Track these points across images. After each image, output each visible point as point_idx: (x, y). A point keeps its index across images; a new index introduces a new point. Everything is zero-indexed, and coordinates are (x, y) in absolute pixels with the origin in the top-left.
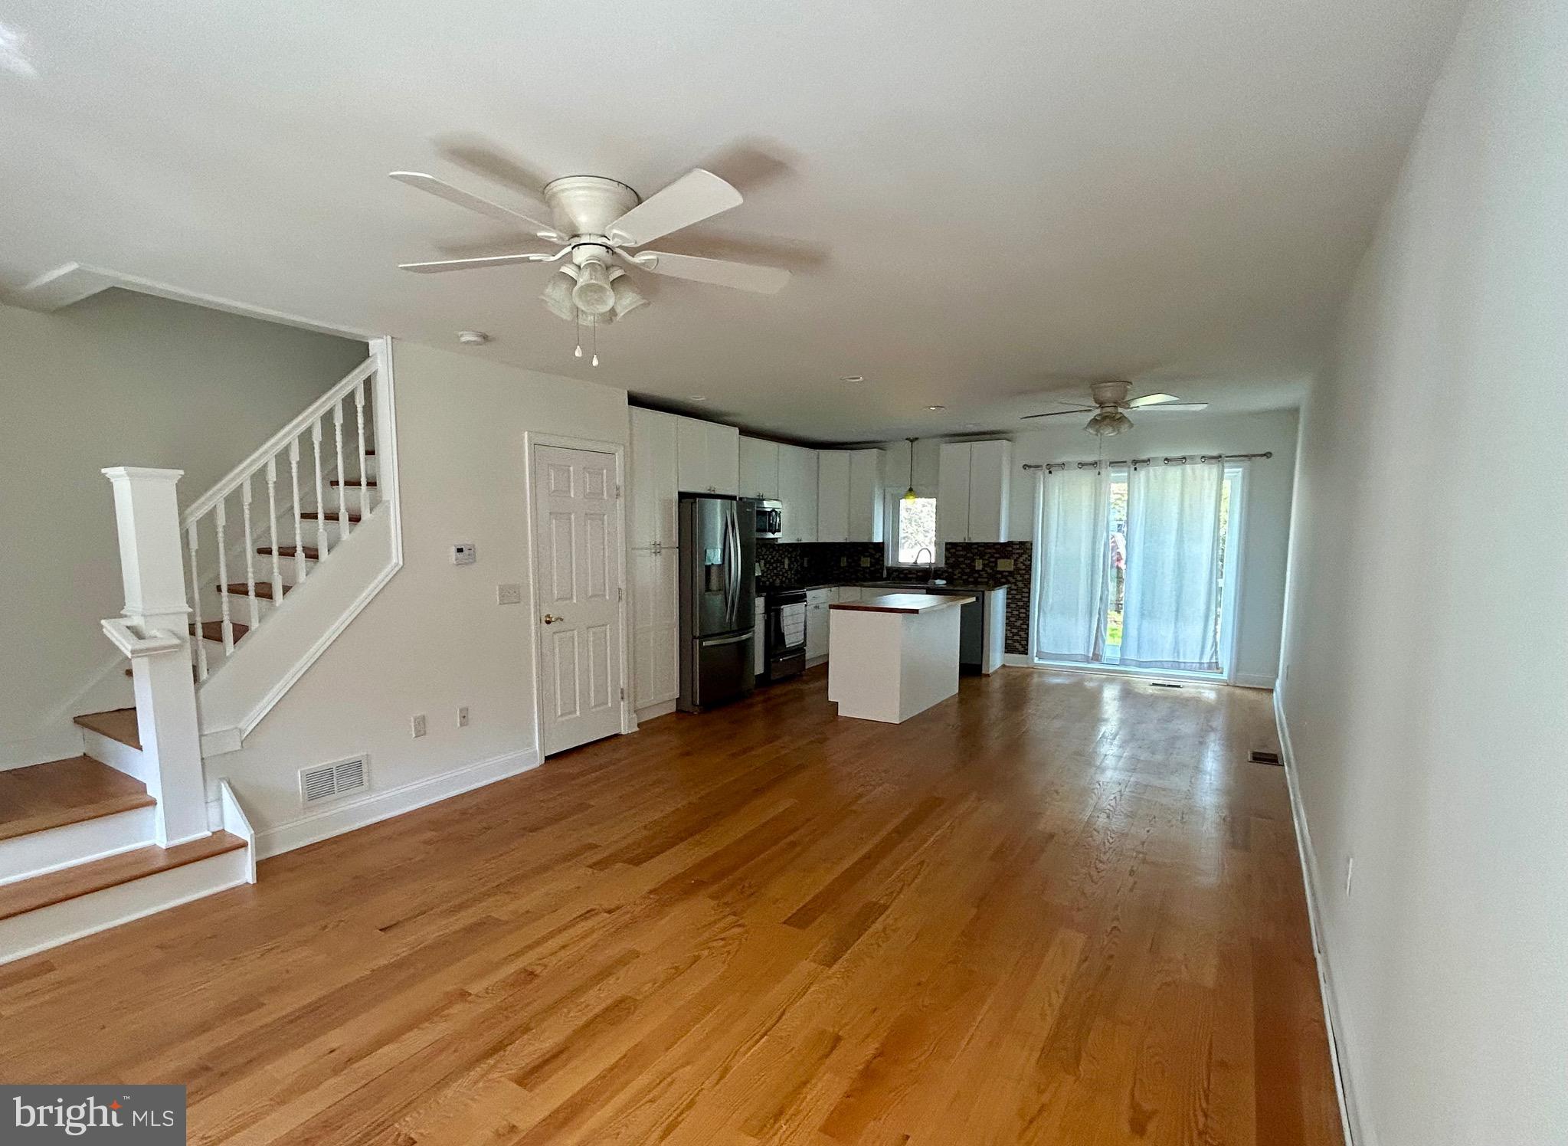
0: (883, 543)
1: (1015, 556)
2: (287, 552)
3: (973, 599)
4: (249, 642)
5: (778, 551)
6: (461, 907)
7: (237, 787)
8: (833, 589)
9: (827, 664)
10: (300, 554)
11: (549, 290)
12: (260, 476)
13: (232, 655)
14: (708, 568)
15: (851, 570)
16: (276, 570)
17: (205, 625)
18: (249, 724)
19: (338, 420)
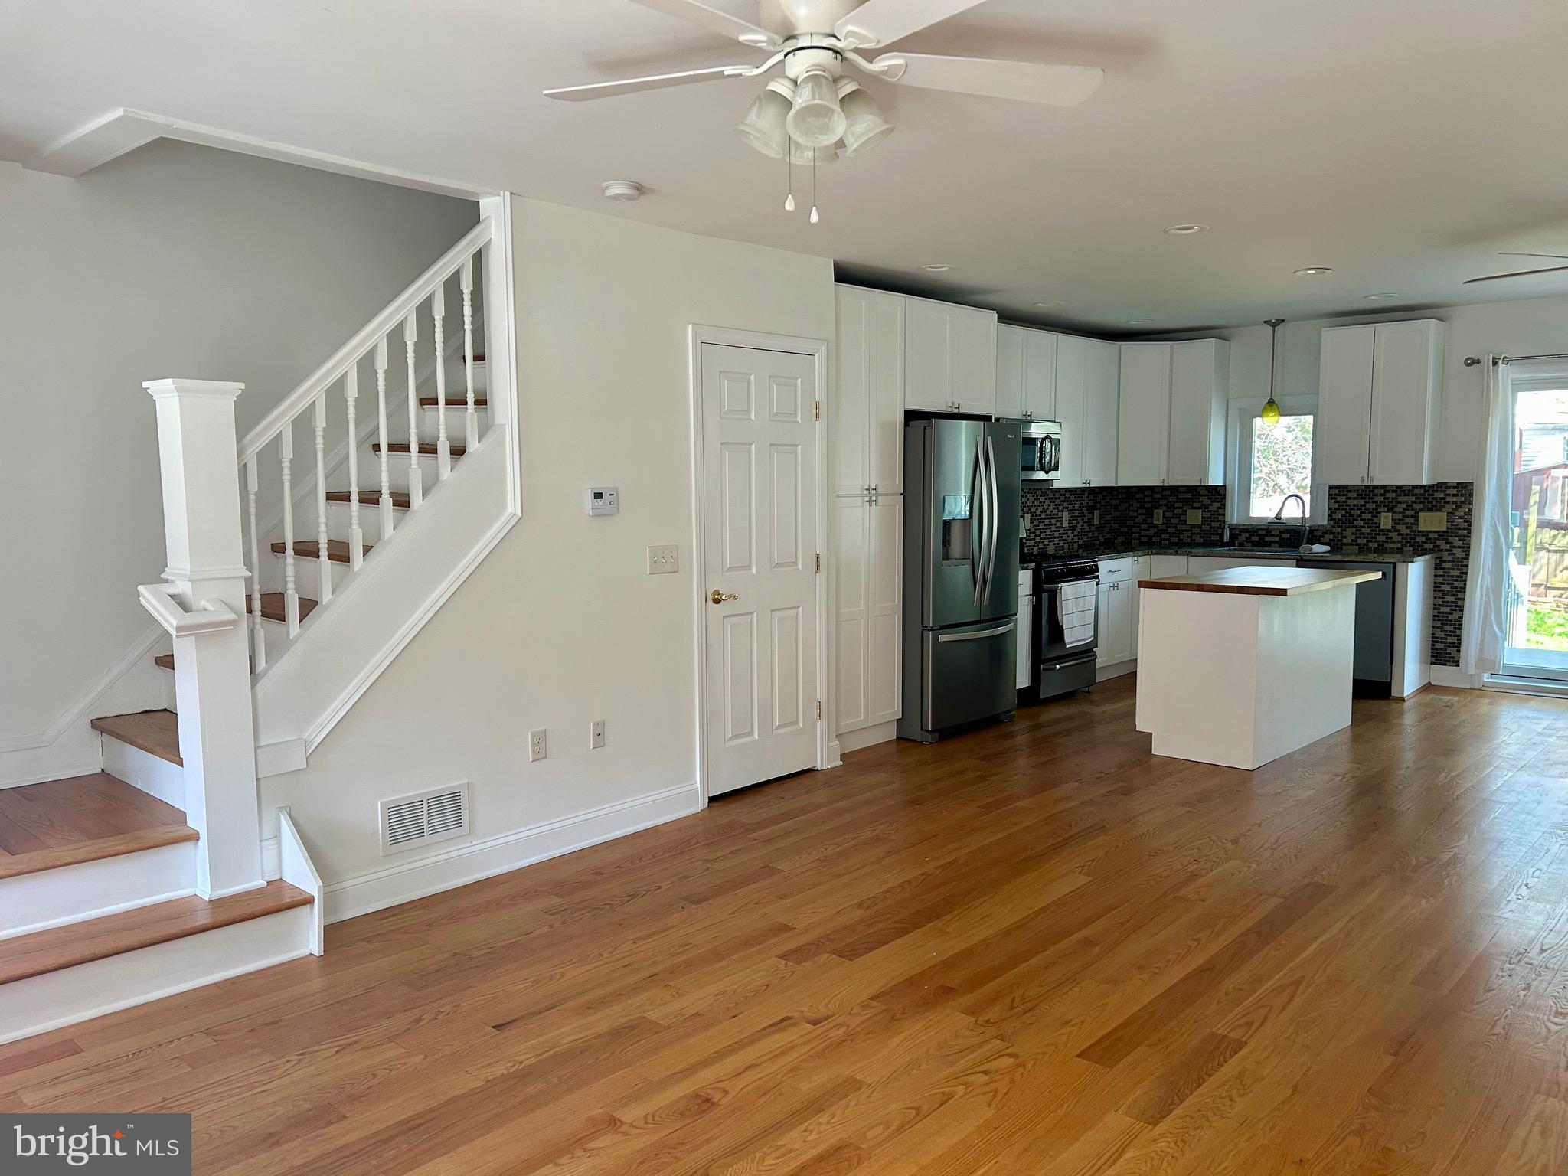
0: (1224, 486)
1: (1449, 508)
2: (370, 498)
3: (1378, 575)
4: (320, 620)
5: (1052, 500)
6: (603, 1002)
7: (301, 822)
8: (1141, 559)
9: (1133, 675)
10: (386, 500)
11: (752, 118)
12: (336, 392)
13: (298, 637)
14: (947, 525)
15: (1170, 530)
16: (355, 521)
17: (264, 597)
18: (317, 732)
19: (439, 312)
